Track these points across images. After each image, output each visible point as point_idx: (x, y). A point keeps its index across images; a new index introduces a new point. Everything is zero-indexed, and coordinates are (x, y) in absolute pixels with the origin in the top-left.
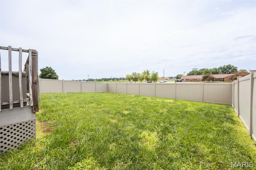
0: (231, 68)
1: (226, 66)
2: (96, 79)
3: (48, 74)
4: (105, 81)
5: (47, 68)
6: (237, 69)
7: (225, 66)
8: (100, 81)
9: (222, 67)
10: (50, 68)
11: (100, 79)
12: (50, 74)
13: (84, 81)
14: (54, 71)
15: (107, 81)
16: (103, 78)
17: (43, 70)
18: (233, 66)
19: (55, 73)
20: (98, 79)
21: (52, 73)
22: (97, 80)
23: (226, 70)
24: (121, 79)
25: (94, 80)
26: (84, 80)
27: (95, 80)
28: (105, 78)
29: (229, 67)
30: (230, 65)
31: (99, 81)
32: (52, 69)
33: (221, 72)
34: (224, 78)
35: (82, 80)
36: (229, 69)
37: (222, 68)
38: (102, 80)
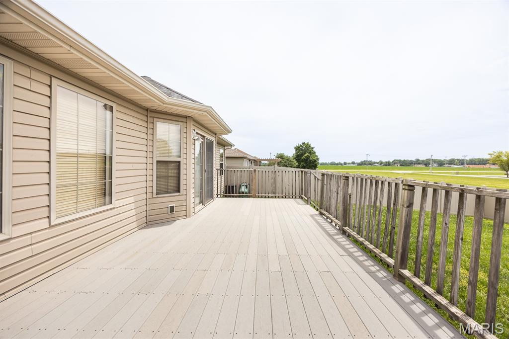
2: (378, 161)
3: (305, 153)
4: (401, 165)
5: (304, 143)
8: (389, 165)
10: (308, 144)
11: (389, 162)
12: (307, 154)
13: (352, 165)
14: (313, 148)
15: (409, 166)
16: (397, 160)
17: (298, 147)
19: (315, 153)
20: (384, 161)
21: (310, 153)
22: (381, 163)
24: (452, 162)
25: (375, 163)
26: (353, 163)
27: (377, 163)
28: (402, 160)
31: (386, 165)
32: (310, 146)
35: (349, 164)
38: (395, 163)
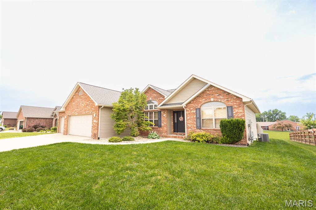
0: (278, 114)
1: (272, 110)
6: (286, 116)
7: (270, 110)
9: (267, 111)
18: (280, 111)
23: (272, 115)
29: (276, 112)
30: (277, 110)
33: (266, 118)
34: (268, 127)
36: (276, 115)
37: (267, 113)
